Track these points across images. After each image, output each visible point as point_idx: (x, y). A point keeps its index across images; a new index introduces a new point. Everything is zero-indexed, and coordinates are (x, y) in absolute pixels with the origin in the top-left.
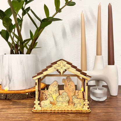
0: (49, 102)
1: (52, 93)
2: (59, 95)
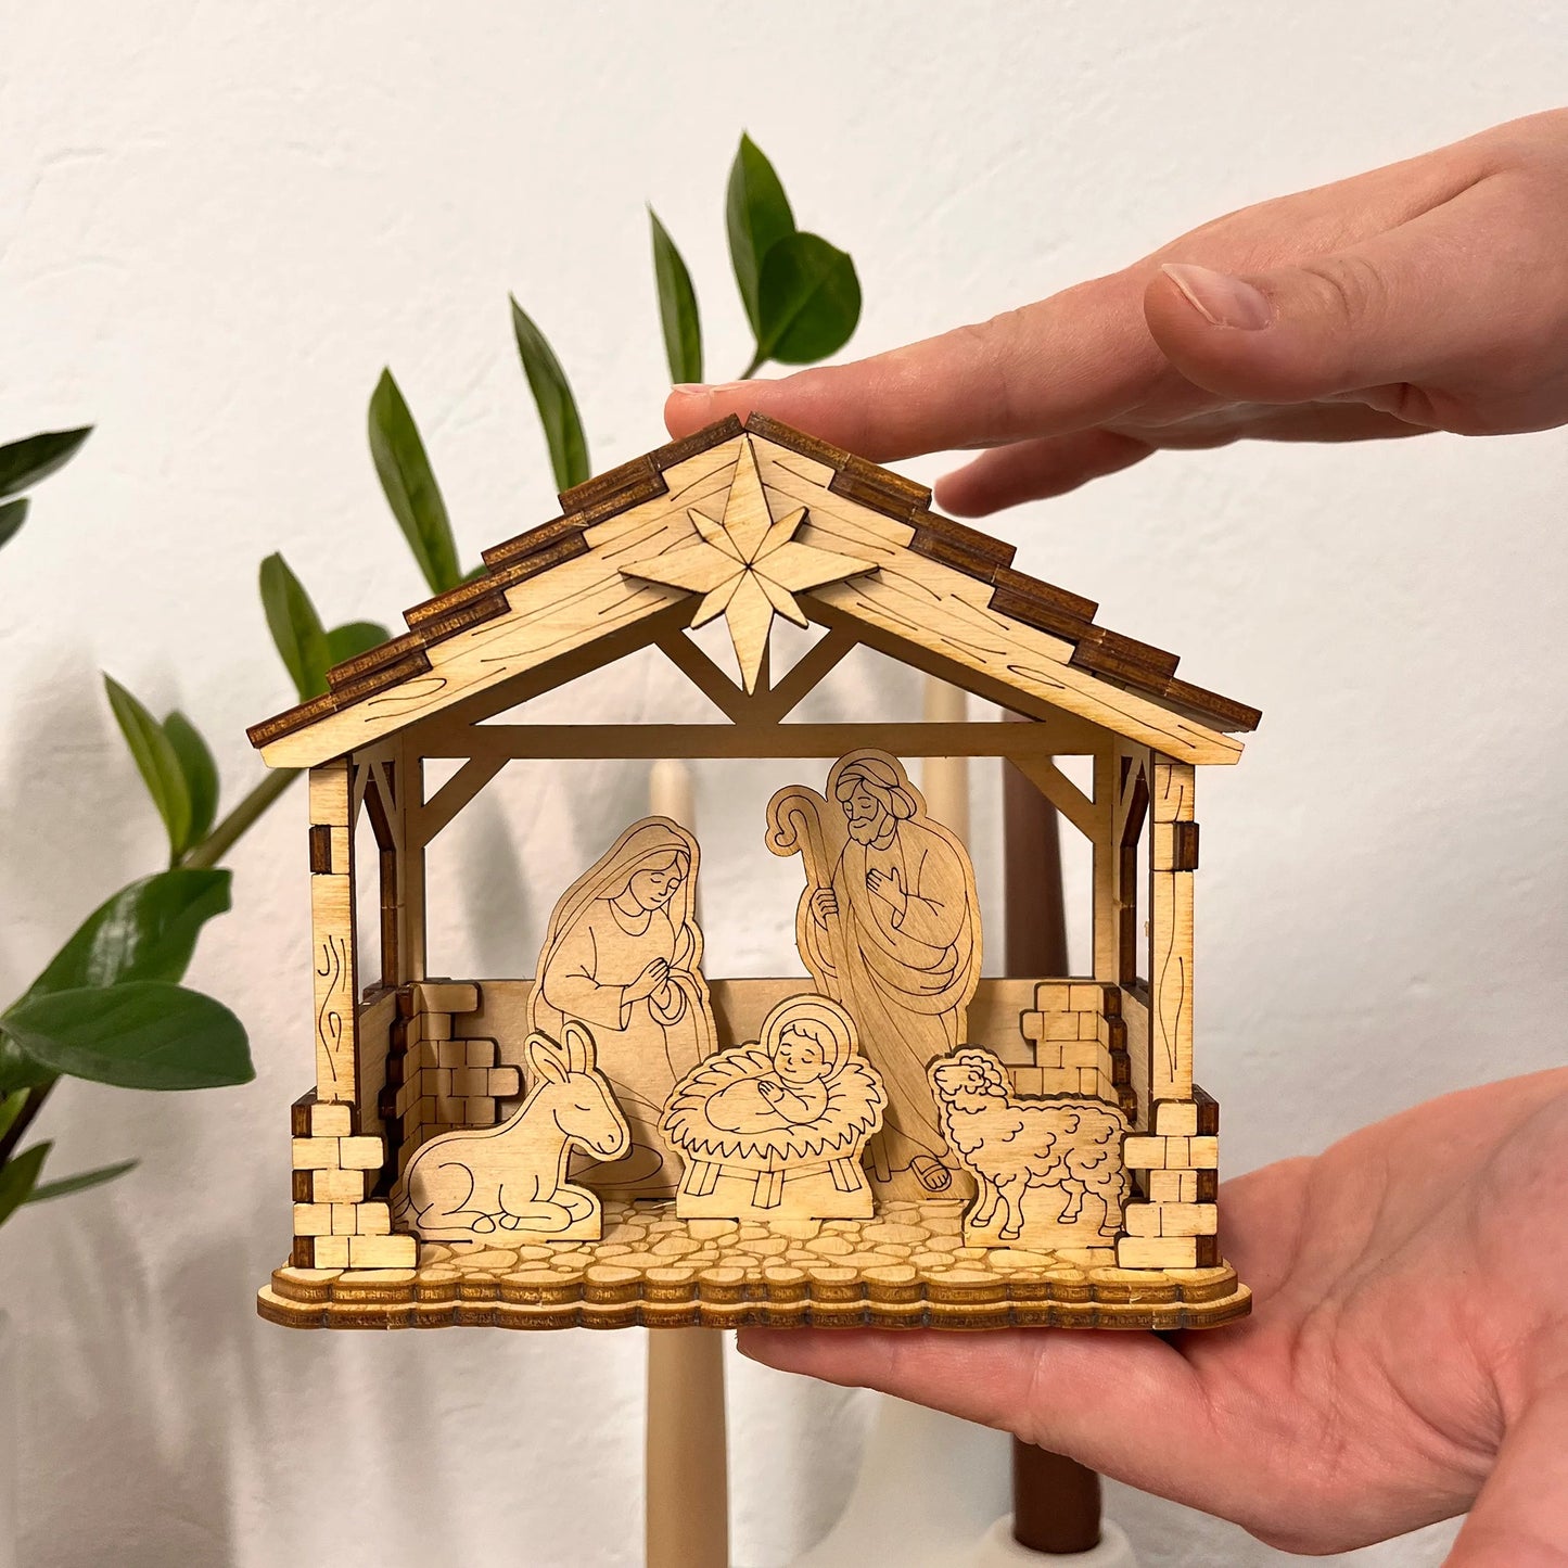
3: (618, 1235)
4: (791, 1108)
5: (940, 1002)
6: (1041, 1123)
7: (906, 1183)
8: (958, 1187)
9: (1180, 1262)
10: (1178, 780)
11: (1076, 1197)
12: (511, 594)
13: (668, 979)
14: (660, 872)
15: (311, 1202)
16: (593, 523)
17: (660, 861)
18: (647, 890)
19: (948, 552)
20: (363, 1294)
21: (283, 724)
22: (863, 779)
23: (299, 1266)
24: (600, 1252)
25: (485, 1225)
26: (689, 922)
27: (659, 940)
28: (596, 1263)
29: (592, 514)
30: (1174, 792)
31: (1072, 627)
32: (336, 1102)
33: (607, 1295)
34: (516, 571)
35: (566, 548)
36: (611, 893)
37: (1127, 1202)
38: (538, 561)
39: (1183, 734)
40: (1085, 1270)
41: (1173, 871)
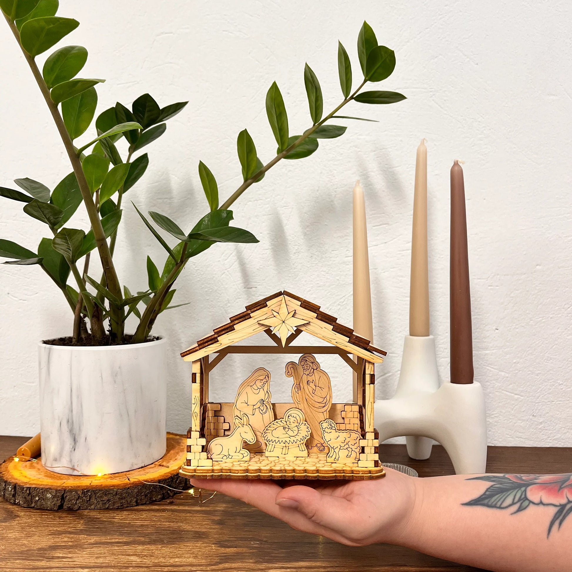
0: (239, 444)
1: (248, 411)
2: (276, 418)
3: (253, 460)
4: (290, 433)
5: (323, 410)
6: (343, 435)
7: (315, 449)
8: (326, 450)
9: (371, 466)
10: (371, 365)
11: (350, 452)
12: (235, 326)
13: (263, 404)
14: (262, 380)
15: (190, 452)
16: (252, 312)
17: (261, 378)
18: (259, 384)
19: (324, 319)
20: (202, 471)
21: (188, 352)
22: (306, 360)
23: (188, 465)
24: (250, 463)
25: (225, 457)
26: (268, 391)
27: (262, 395)
28: (249, 465)
29: (252, 310)
30: (370, 368)
31: (349, 334)
32: (196, 431)
33: (253, 472)
34: (237, 322)
35: (247, 317)
36: (251, 384)
37: (361, 453)
38: (241, 320)
39: (371, 357)
40: (351, 467)
41: (370, 384)
